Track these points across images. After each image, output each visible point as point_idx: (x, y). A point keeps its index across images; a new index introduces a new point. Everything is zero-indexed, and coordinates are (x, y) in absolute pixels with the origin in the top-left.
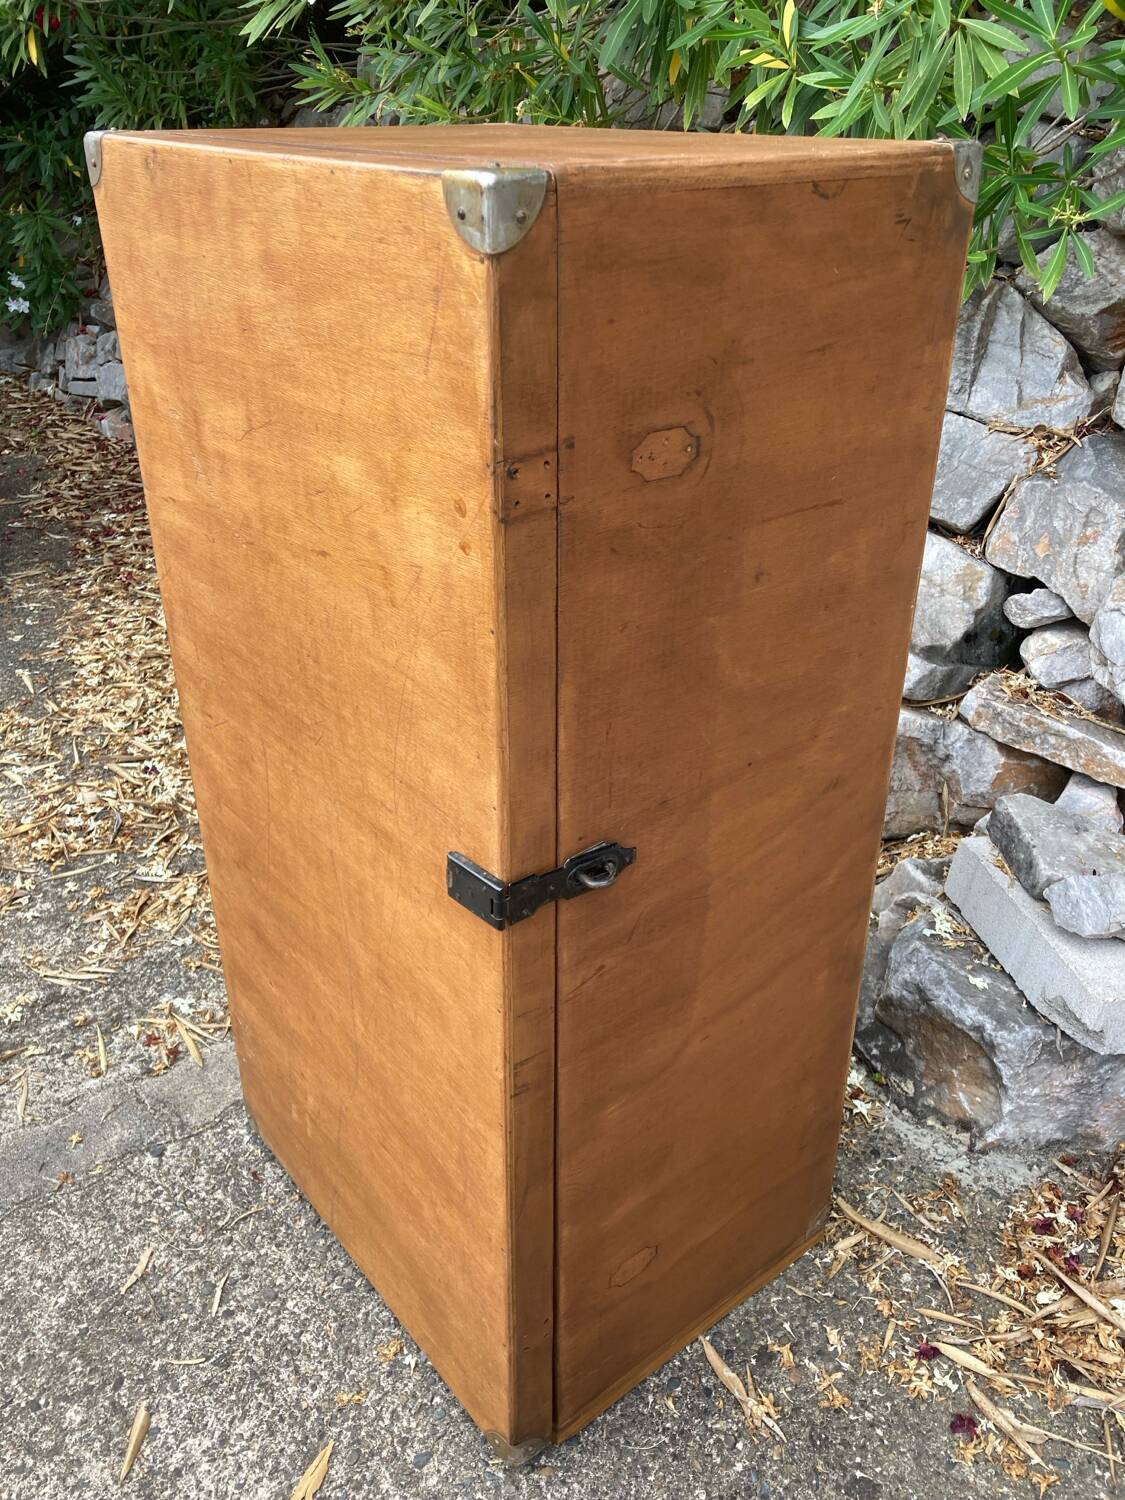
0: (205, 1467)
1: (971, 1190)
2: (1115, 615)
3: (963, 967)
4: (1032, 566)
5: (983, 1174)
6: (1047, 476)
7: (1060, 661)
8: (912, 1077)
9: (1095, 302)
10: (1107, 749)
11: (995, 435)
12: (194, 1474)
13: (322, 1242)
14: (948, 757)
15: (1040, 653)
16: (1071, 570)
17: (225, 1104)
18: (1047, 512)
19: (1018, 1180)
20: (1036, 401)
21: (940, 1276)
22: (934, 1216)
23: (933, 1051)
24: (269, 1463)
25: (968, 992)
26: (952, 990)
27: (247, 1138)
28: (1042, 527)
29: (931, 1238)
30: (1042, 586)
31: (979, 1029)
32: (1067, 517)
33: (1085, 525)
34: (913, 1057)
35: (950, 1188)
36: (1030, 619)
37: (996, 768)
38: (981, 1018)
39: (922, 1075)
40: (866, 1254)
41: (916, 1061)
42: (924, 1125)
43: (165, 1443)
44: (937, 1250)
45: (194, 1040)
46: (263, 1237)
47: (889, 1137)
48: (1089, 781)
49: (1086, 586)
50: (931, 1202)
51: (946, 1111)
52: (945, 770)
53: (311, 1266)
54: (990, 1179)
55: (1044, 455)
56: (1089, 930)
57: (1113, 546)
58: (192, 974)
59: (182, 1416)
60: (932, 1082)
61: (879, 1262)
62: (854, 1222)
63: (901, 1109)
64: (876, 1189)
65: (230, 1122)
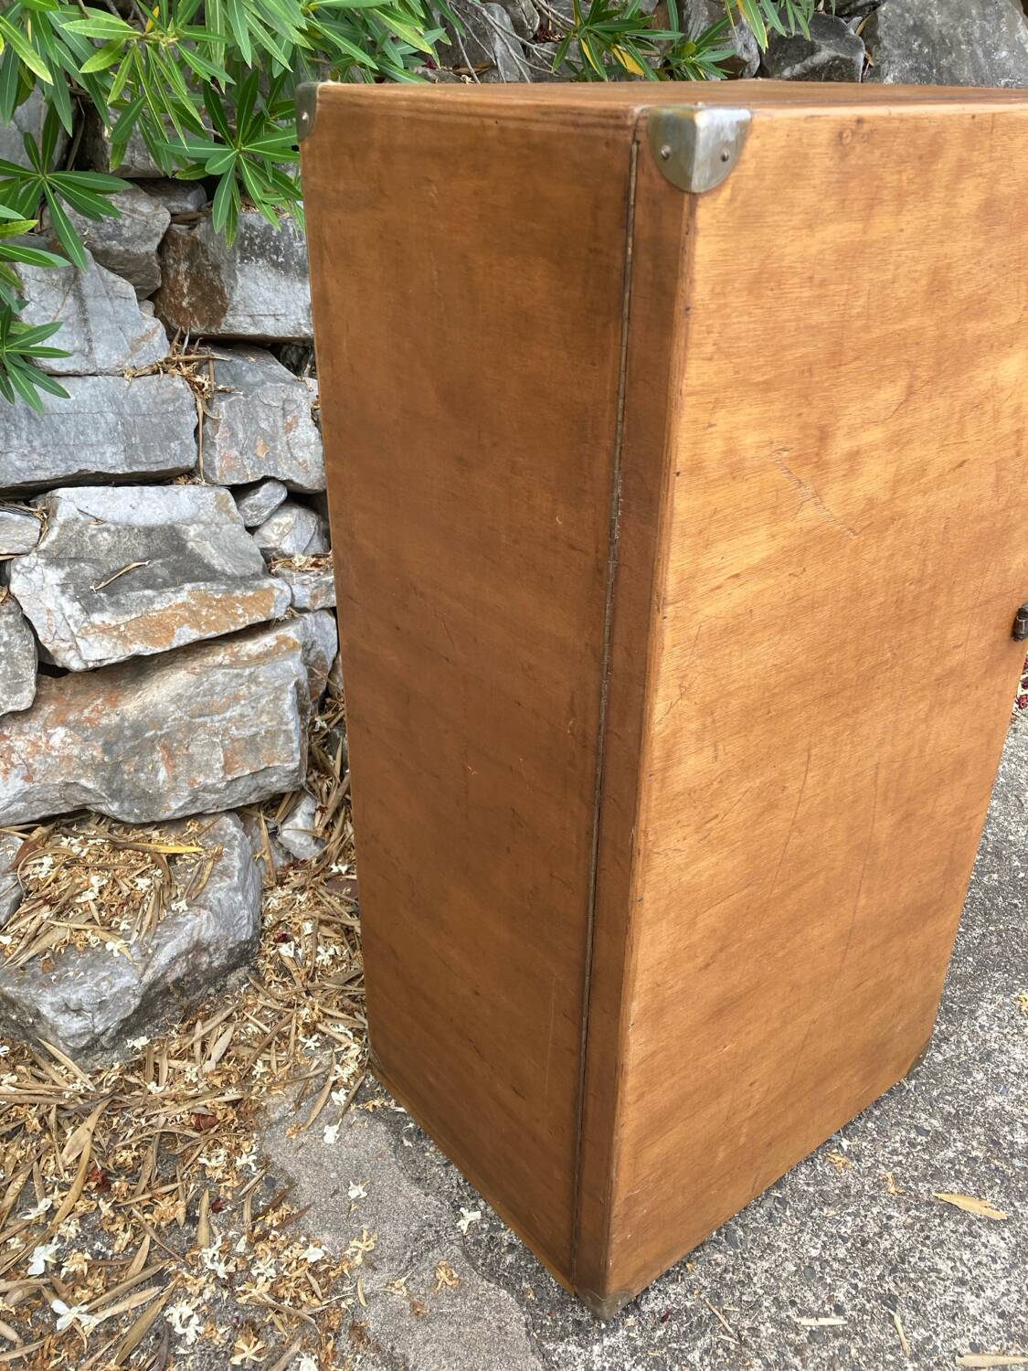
0: (989, 1293)
12: (998, 1300)
24: (967, 1240)
43: (981, 1334)
46: (742, 1294)
59: (953, 1326)
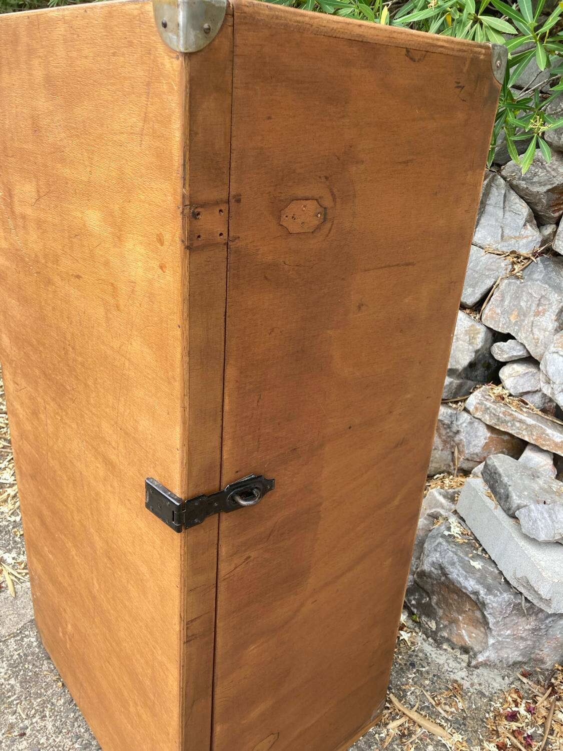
1: (469, 692)
2: (555, 355)
3: (467, 555)
4: (508, 327)
5: (476, 681)
6: (517, 278)
7: (522, 381)
8: (435, 619)
9: (545, 185)
10: (549, 431)
11: (489, 255)
13: (72, 715)
14: (458, 432)
15: (511, 376)
16: (530, 330)
17: (25, 621)
18: (517, 297)
19: (496, 685)
20: (511, 238)
21: (451, 748)
22: (447, 708)
23: (448, 605)
25: (470, 570)
26: (460, 569)
27: (35, 644)
28: (514, 305)
29: (445, 722)
30: (513, 338)
31: (476, 593)
32: (528, 301)
33: (538, 305)
34: (436, 607)
35: (456, 690)
36: (505, 356)
37: (485, 439)
38: (477, 587)
39: (441, 618)
40: (406, 732)
41: (438, 610)
42: (441, 648)
44: (449, 731)
45: (12, 580)
47: (421, 655)
48: (538, 449)
49: (538, 339)
50: (446, 699)
51: (454, 640)
52: (457, 439)
53: (64, 731)
54: (480, 684)
55: (515, 267)
56: (542, 537)
57: (554, 317)
58: (17, 539)
60: (446, 623)
61: (414, 737)
62: (400, 711)
63: (428, 637)
64: (413, 688)
65: (27, 633)
